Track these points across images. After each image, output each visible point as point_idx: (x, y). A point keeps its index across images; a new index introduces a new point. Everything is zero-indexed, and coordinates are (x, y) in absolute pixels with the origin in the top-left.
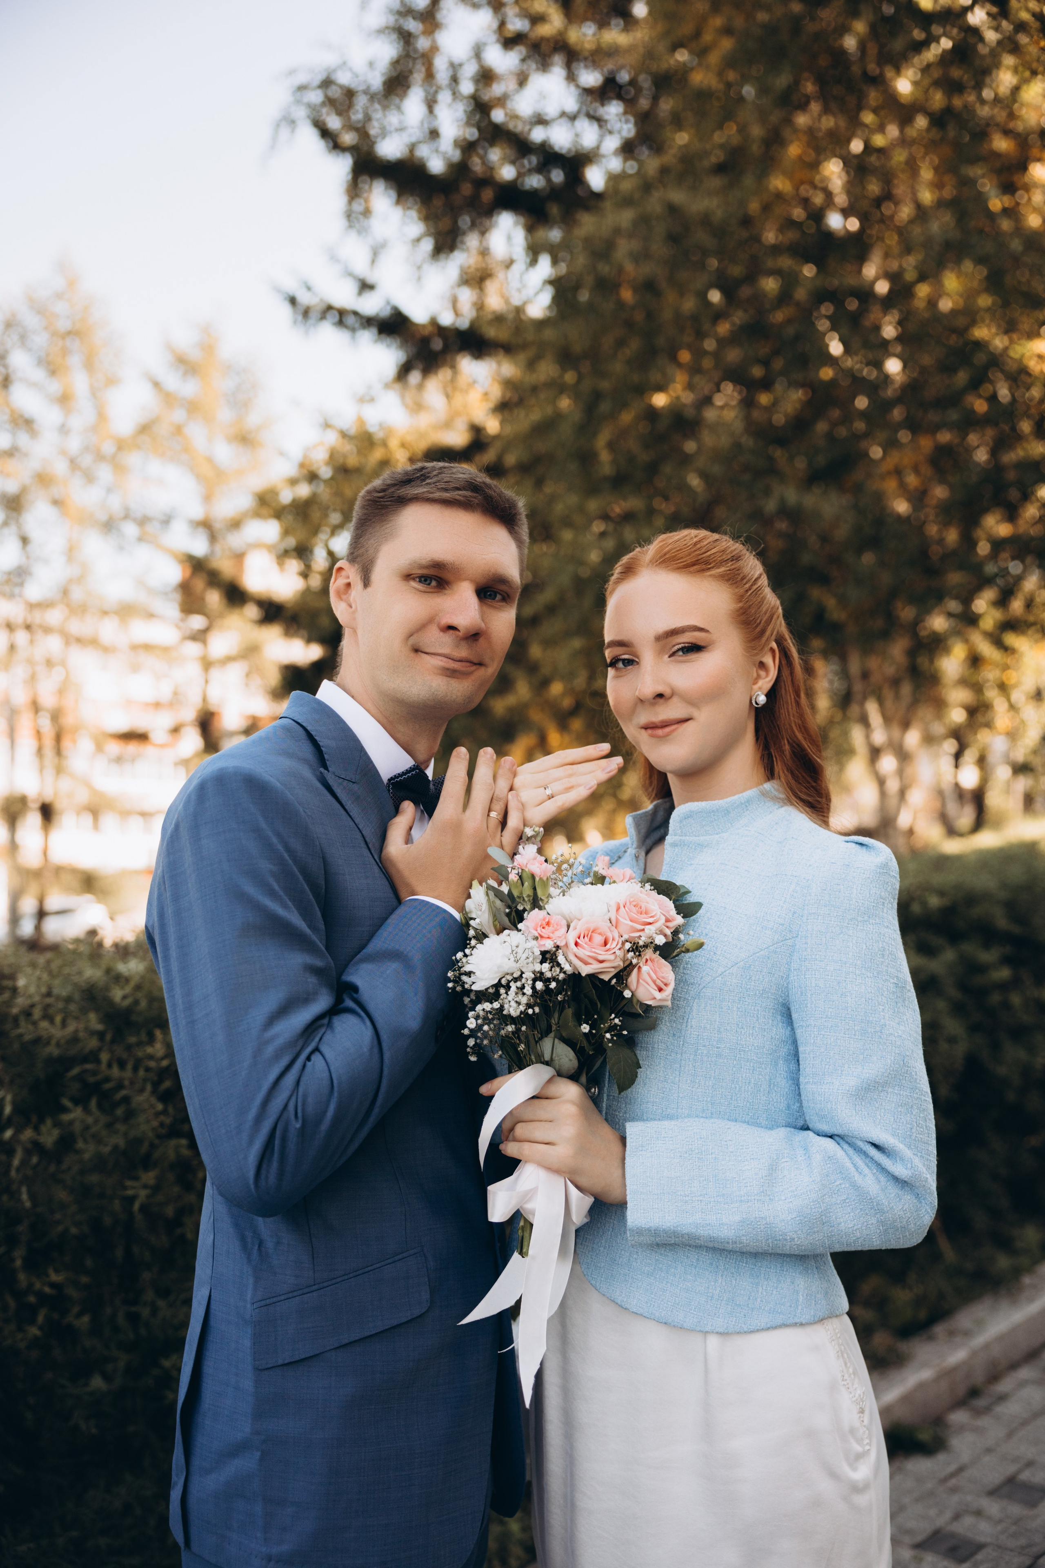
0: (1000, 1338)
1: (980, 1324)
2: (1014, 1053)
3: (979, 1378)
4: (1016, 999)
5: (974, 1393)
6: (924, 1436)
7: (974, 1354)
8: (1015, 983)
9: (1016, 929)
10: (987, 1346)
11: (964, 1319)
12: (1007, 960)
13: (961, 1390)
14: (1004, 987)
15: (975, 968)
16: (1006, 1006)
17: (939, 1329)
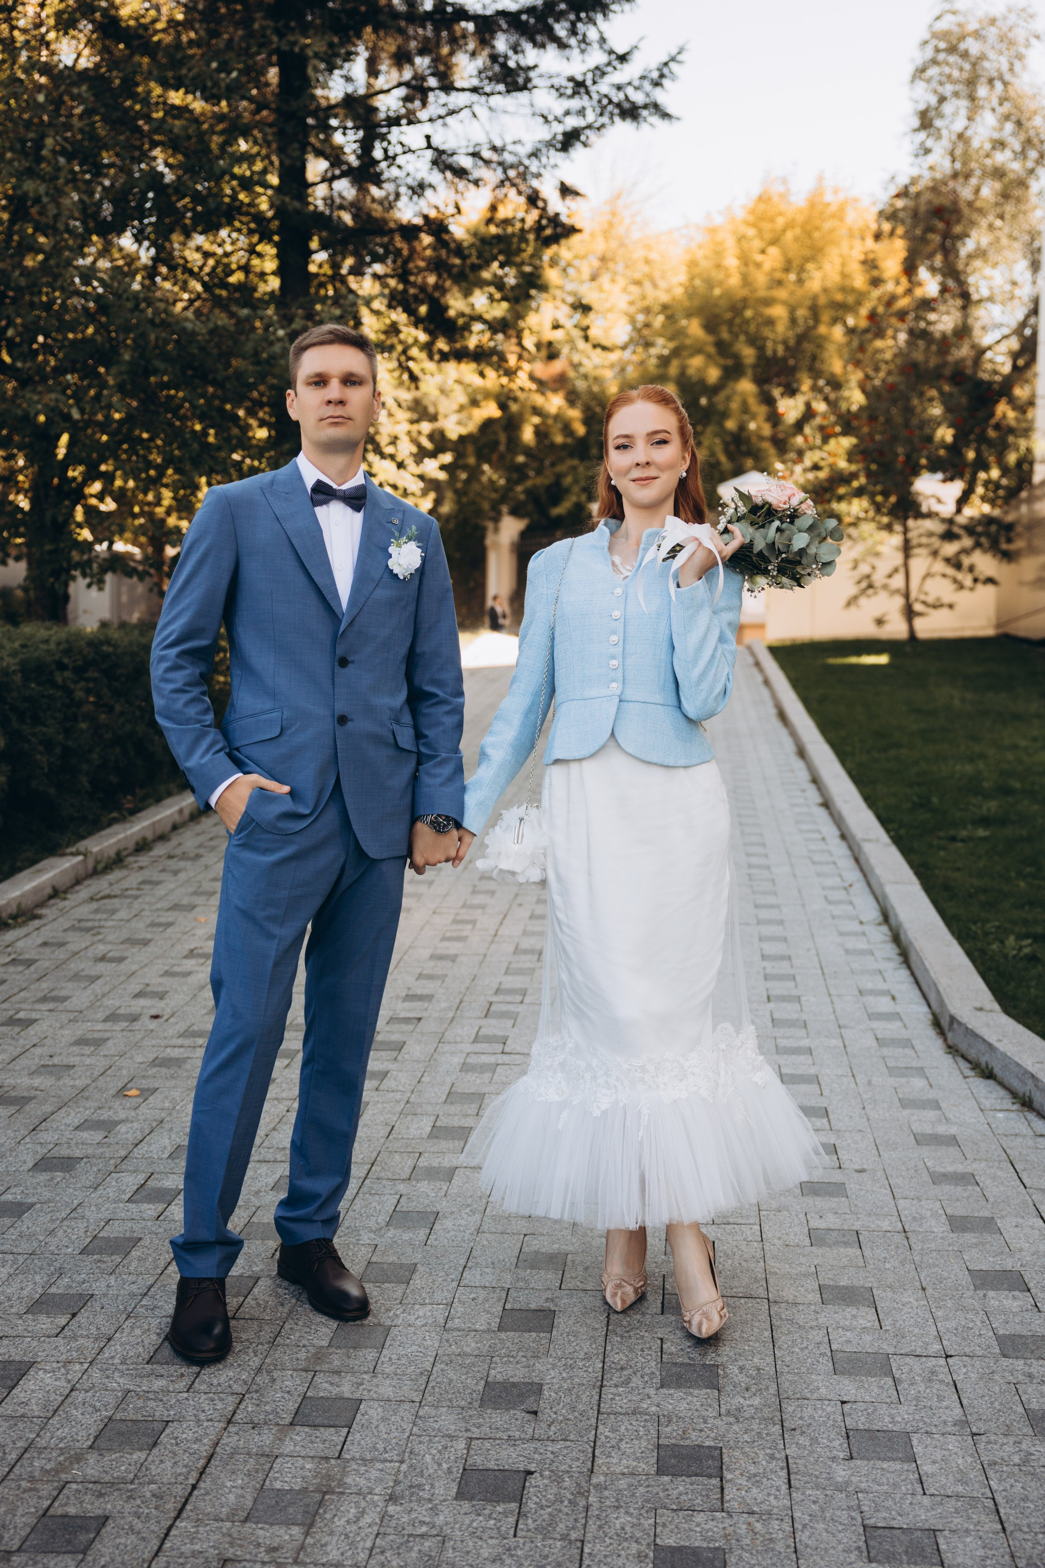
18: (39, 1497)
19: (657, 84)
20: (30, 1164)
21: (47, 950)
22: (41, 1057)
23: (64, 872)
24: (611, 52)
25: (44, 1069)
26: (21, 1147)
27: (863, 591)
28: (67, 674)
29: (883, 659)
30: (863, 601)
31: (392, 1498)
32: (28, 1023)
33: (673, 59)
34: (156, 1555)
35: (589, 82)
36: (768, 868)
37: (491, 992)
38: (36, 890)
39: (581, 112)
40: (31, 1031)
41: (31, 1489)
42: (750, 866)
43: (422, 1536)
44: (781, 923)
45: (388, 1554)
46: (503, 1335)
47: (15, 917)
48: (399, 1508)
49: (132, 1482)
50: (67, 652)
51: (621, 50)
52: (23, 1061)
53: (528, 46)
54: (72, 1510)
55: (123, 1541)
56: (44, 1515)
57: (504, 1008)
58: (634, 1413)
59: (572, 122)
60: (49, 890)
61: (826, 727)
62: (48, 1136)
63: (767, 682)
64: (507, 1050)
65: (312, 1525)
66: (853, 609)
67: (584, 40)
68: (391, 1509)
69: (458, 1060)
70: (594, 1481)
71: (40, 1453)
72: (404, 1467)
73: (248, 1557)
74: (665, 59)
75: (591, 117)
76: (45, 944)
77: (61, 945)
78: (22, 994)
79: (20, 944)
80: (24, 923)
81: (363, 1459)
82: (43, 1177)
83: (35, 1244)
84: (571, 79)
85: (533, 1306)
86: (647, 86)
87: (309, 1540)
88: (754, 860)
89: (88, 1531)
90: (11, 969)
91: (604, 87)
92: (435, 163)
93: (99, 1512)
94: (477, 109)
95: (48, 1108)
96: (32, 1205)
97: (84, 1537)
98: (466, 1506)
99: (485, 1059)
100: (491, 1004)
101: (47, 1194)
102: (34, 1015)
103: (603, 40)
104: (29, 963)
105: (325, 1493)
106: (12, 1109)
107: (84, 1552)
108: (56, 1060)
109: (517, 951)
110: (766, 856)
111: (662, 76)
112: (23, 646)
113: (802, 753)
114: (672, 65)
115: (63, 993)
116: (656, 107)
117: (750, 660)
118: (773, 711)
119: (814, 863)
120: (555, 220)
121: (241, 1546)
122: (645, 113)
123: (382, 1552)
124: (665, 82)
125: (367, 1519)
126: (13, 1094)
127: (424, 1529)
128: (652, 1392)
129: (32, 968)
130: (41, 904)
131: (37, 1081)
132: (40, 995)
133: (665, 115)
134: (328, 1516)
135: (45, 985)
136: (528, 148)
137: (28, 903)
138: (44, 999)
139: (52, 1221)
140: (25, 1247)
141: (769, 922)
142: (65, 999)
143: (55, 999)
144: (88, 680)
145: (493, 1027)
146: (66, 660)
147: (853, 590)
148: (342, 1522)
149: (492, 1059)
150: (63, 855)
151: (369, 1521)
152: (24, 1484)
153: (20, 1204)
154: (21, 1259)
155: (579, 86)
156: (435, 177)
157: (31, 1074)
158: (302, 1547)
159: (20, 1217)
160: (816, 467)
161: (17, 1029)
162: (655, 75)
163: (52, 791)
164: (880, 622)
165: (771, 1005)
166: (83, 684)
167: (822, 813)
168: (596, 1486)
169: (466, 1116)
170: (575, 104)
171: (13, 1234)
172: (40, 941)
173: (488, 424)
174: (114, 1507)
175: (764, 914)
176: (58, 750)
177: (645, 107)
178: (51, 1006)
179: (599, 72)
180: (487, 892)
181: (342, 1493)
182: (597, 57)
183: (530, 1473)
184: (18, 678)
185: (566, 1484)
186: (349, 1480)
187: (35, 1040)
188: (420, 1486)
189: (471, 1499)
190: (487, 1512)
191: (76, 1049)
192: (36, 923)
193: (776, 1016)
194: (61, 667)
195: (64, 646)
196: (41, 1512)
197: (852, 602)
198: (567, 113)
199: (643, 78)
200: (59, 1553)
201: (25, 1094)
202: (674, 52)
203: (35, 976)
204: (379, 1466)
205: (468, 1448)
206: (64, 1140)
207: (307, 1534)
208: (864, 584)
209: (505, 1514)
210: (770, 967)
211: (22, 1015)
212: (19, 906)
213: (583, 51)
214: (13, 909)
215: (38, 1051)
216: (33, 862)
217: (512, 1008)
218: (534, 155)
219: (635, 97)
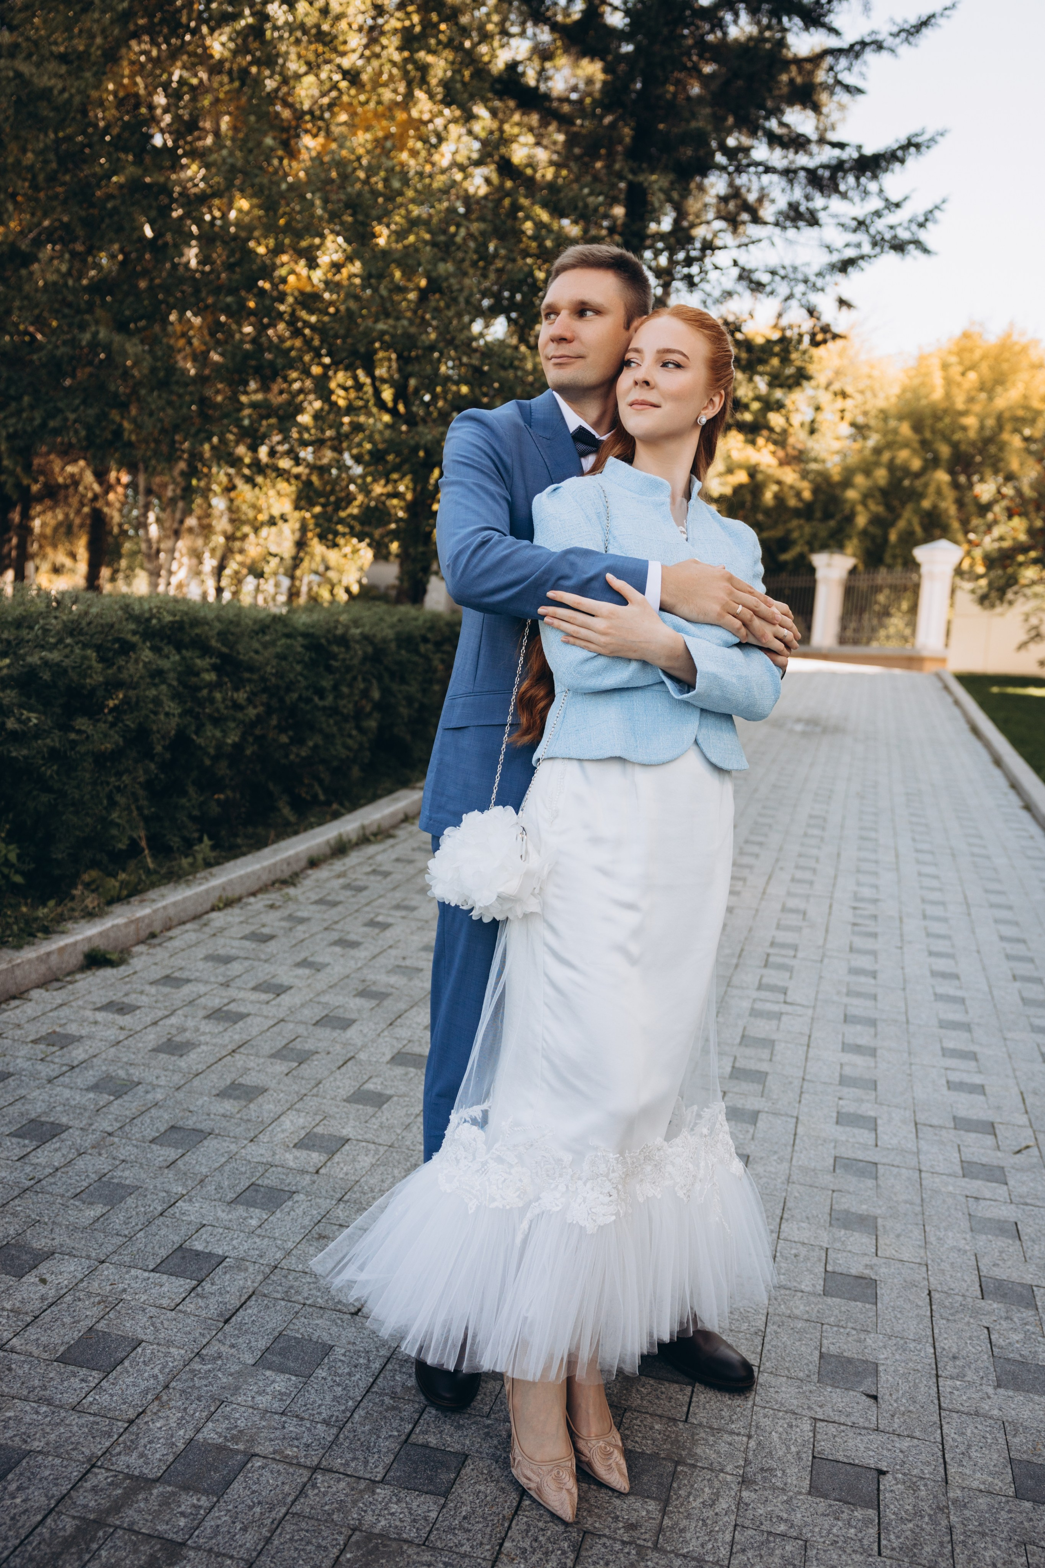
0: (175, 904)
1: (163, 896)
2: (212, 732)
3: (157, 928)
4: (218, 696)
5: (153, 936)
6: (114, 957)
7: (155, 911)
8: (218, 685)
9: (225, 650)
10: (165, 908)
11: (152, 894)
12: (215, 668)
13: (144, 934)
14: (212, 686)
15: (191, 671)
16: (212, 700)
17: (135, 900)
18: (402, 1419)
19: (921, 225)
20: (388, 1057)
21: (400, 865)
22: (396, 958)
23: (414, 803)
24: (887, 200)
25: (398, 969)
26: (381, 1040)
27: (1032, 639)
28: (430, 646)
30: (1032, 646)
31: (745, 1482)
32: (385, 926)
33: (937, 207)
34: (516, 1513)
35: (868, 221)
36: (988, 857)
37: (768, 944)
38: (393, 814)
39: (859, 245)
40: (388, 933)
41: (394, 1408)
42: (973, 855)
43: (783, 1535)
44: (1010, 908)
45: (750, 1554)
46: (829, 1300)
47: (375, 835)
48: (753, 1496)
49: (488, 1416)
50: (431, 629)
51: (894, 199)
52: (381, 960)
53: (817, 195)
54: (433, 1441)
55: (482, 1488)
56: (406, 1441)
57: (780, 960)
58: (977, 1414)
59: (850, 253)
60: (401, 816)
61: (1017, 743)
62: (403, 1033)
63: (957, 703)
64: (789, 1000)
65: (666, 1502)
66: (1023, 652)
67: (866, 192)
68: (745, 1494)
69: (746, 1004)
70: (951, 1495)
71: (401, 1366)
72: (752, 1444)
73: (607, 1532)
74: (930, 207)
75: (867, 249)
76: (398, 860)
77: (411, 862)
78: (381, 901)
79: (379, 858)
80: (381, 841)
81: (711, 1428)
82: (399, 1071)
83: (394, 1137)
84: (854, 219)
85: (854, 1272)
86: (914, 227)
87: (667, 1522)
88: (976, 850)
89: (448, 1469)
90: (372, 878)
91: (880, 225)
92: (741, 278)
93: (457, 1447)
94: (776, 240)
95: (402, 1006)
96: (390, 1097)
97: (445, 1477)
98: (822, 1505)
99: (769, 1007)
100: (768, 955)
101: (403, 1089)
102: (390, 920)
103: (881, 191)
104: (386, 874)
105: (677, 1463)
106: (373, 1003)
107: (446, 1494)
108: (408, 963)
109: (784, 909)
110: (984, 847)
111: (926, 220)
112: (400, 621)
113: (998, 762)
114: (937, 213)
115: (413, 903)
116: (917, 243)
117: (939, 685)
118: (965, 727)
119: (1029, 858)
120: (825, 329)
121: (600, 1517)
122: (911, 247)
123: (743, 1551)
124: (929, 225)
125: (723, 1504)
126: (374, 988)
127: (782, 1528)
128: (990, 1390)
129: (389, 879)
130: (395, 826)
131: (393, 979)
132: (394, 903)
133: (926, 251)
134: (682, 1492)
135: (398, 895)
136: (816, 268)
137: (386, 824)
138: (398, 907)
139: (408, 1115)
140: (385, 1138)
141: (999, 906)
142: (413, 909)
143: (406, 908)
144: (444, 652)
145: (773, 977)
146: (429, 635)
147: (1024, 637)
148: (696, 1504)
149: (776, 1008)
150: (414, 788)
151: (725, 1506)
152: (387, 1400)
153: (380, 1095)
154: (382, 1149)
155: (861, 224)
156: (741, 287)
157: (389, 972)
158: (660, 1530)
159: (380, 1107)
160: (1001, 539)
161: (377, 931)
162: (921, 219)
163: (408, 737)
164: (1042, 663)
165: (1018, 985)
166: (439, 655)
167: (1025, 815)
168: (955, 1501)
169: (761, 1060)
170: (854, 238)
171: (374, 1124)
172: (394, 856)
173: (738, 489)
174: (473, 1444)
175: (994, 899)
176: (416, 705)
177: (911, 242)
178: (403, 913)
179: (878, 214)
180: (751, 854)
181: (694, 1466)
182: (875, 203)
183: (884, 1473)
184: (393, 646)
185: (923, 1493)
186: (699, 1451)
187: (391, 942)
188: (770, 1470)
189: (825, 1496)
190: (845, 1516)
192: (391, 841)
193: (1025, 994)
194: (425, 640)
195: (428, 624)
196: (403, 1437)
197: (1023, 646)
198: (847, 245)
199: (911, 221)
200: (422, 1492)
201: (383, 990)
202: (938, 201)
203: (391, 886)
204: (727, 1438)
205: (814, 1431)
206: (416, 1038)
207: (664, 1512)
208: (1033, 633)
209: (867, 1522)
210: (1011, 948)
211: (380, 919)
212: (379, 827)
213: (862, 200)
214: (374, 828)
215: (393, 952)
216: (390, 792)
217: (787, 961)
218: (820, 274)
219: (904, 235)
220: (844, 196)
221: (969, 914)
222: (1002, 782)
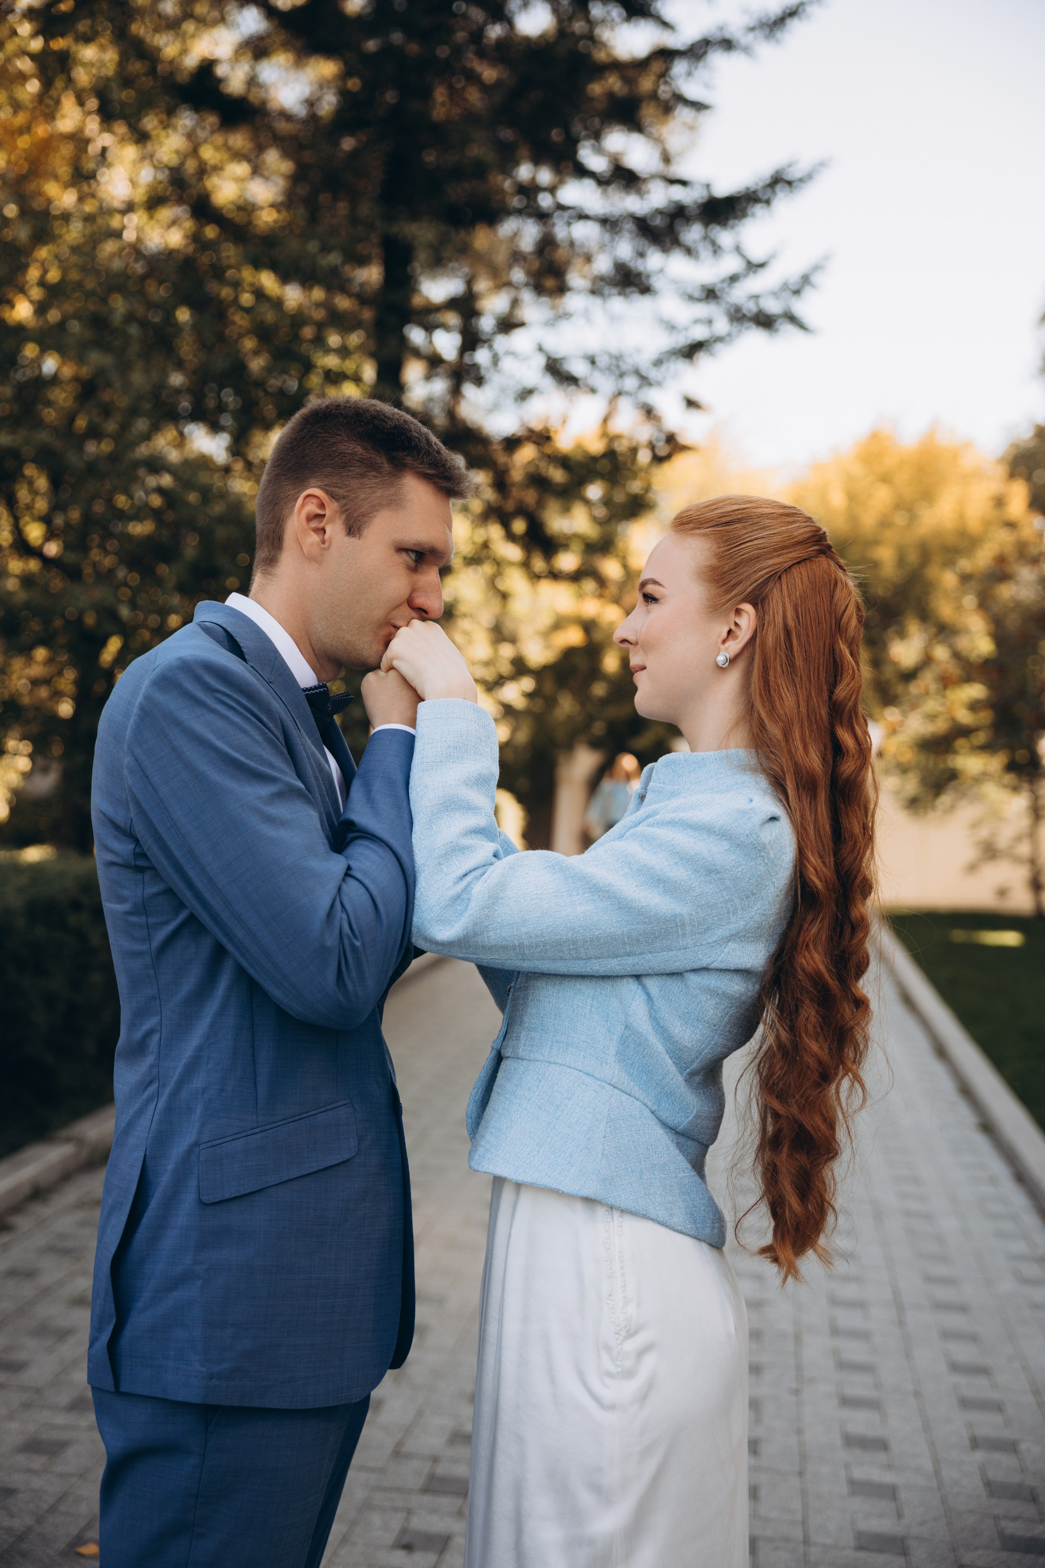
19: (796, 293)
23: (48, 1167)
24: (746, 259)
27: (984, 857)
29: (1011, 938)
30: (985, 868)
35: (720, 289)
39: (710, 323)
42: (907, 1213)
44: (963, 1309)
53: (653, 253)
59: (699, 333)
60: (27, 1190)
66: (974, 876)
67: (717, 247)
74: (806, 270)
75: (722, 325)
77: (31, 1275)
84: (701, 285)
86: (786, 296)
88: (911, 1205)
91: (739, 294)
92: (547, 369)
103: (738, 249)
110: (923, 1199)
111: (802, 286)
113: (941, 1051)
114: (817, 276)
116: (792, 318)
119: (990, 1216)
120: (670, 439)
122: (782, 323)
124: (806, 292)
133: (802, 328)
136: (650, 355)
142: (21, 1367)
147: (971, 856)
155: (710, 294)
160: (932, 718)
162: (795, 284)
164: (1002, 892)
167: (981, 1142)
170: (702, 312)
173: (571, 652)
177: (781, 316)
179: (734, 279)
182: (731, 264)
191: (22, 1460)
197: (971, 868)
198: (697, 321)
199: (781, 287)
208: (985, 849)
210: (965, 1385)
218: (658, 363)
219: (772, 307)
220: (689, 251)
221: (901, 1323)
222: (946, 1084)
